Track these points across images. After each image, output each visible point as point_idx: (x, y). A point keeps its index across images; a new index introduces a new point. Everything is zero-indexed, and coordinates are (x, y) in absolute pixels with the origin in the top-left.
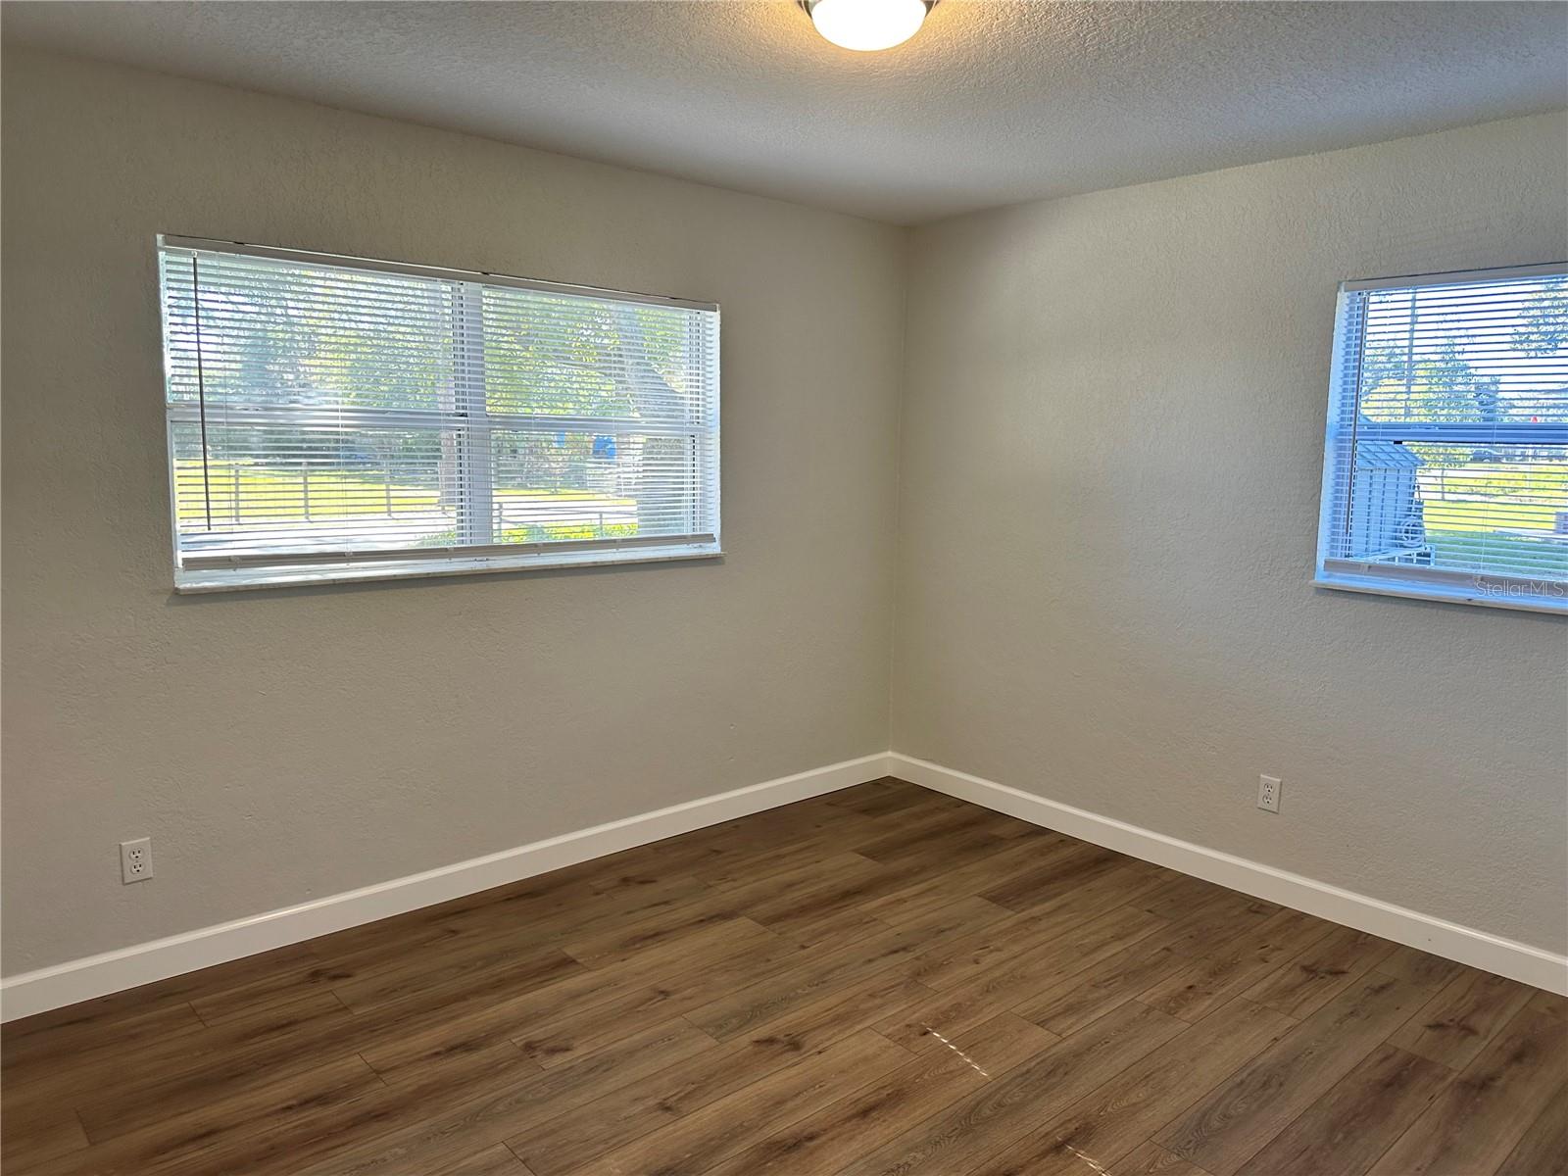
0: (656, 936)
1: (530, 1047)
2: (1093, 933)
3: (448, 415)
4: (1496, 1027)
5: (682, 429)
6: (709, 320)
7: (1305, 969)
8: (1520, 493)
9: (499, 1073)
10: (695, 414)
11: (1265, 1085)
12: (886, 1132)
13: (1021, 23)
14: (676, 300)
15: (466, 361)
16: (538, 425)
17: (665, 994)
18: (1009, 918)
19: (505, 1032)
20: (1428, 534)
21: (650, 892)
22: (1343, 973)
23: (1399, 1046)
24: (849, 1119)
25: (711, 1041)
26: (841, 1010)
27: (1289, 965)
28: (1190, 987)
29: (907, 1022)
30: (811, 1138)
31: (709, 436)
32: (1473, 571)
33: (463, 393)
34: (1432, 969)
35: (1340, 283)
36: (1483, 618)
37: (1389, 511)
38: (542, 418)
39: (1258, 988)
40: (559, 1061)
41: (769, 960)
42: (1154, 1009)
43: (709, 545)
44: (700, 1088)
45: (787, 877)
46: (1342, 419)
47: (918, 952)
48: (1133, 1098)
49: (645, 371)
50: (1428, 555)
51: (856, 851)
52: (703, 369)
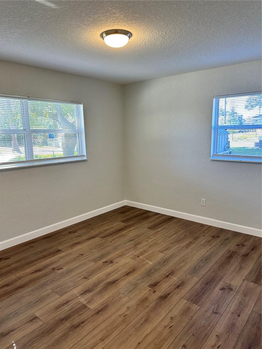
0: (78, 243)
1: (53, 269)
2: (170, 233)
3: (21, 130)
4: (248, 244)
5: (76, 131)
6: (80, 106)
7: (212, 237)
8: (247, 139)
9: (47, 275)
10: (78, 128)
11: (206, 260)
12: (133, 277)
13: (148, 42)
14: (73, 102)
15: (25, 118)
16: (42, 131)
17: (82, 255)
18: (153, 232)
19: (47, 266)
20: (231, 148)
21: (76, 234)
22: (220, 237)
23: (231, 250)
24: (124, 276)
25: (93, 263)
26: (120, 254)
27: (209, 236)
28: (190, 242)
29: (134, 255)
30: (117, 280)
31: (82, 133)
32: (241, 155)
33: (25, 125)
34: (236, 234)
35: (214, 97)
36: (243, 164)
37: (223, 143)
38: (43, 130)
39: (204, 241)
40: (60, 271)
41: (104, 246)
42: (184, 247)
43: (83, 157)
44: (92, 273)
45: (106, 228)
46: (215, 125)
47: (135, 240)
48: (181, 265)
49: (63, 118)
50: (231, 152)
51: (120, 221)
52: (80, 118)
